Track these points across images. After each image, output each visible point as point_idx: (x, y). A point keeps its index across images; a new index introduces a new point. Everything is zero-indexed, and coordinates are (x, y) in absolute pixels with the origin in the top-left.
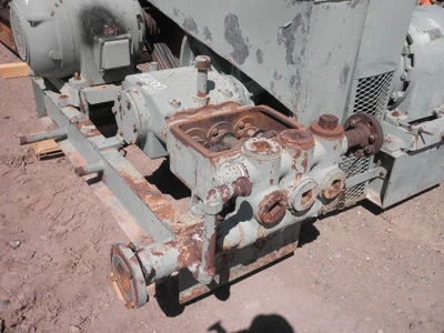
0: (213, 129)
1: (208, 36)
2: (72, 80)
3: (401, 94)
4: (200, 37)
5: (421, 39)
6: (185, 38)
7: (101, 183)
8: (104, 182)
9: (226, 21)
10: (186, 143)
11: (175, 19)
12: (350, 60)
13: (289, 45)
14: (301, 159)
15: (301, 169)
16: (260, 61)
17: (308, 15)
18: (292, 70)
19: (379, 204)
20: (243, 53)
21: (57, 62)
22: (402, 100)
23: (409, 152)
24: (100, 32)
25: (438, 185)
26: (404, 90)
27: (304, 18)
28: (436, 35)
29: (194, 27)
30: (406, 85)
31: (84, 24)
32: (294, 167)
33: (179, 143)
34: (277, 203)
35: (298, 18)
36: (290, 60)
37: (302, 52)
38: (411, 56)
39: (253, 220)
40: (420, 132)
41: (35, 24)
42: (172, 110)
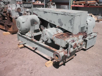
0: (61, 36)
1: (54, 23)
2: (28, 32)
3: (86, 30)
4: (53, 23)
5: (88, 21)
6: (49, 24)
7: (36, 50)
8: (37, 50)
9: (58, 20)
10: (59, 38)
11: (47, 20)
12: (80, 24)
13: (71, 23)
14: (78, 38)
15: (78, 40)
16: (65, 26)
17: (74, 18)
18: (72, 26)
19: (85, 49)
20: (62, 25)
21: (26, 29)
22: (87, 31)
23: (89, 39)
24: (34, 23)
25: (93, 46)
26: (87, 29)
27: (73, 18)
28: (90, 20)
29: (51, 21)
30: (87, 28)
31: (31, 22)
32: (77, 39)
33: (57, 38)
34: (76, 45)
35: (72, 19)
36: (71, 25)
37: (73, 23)
38: (87, 24)
39: (72, 48)
40: (91, 35)
41: (23, 23)
42: (54, 34)
